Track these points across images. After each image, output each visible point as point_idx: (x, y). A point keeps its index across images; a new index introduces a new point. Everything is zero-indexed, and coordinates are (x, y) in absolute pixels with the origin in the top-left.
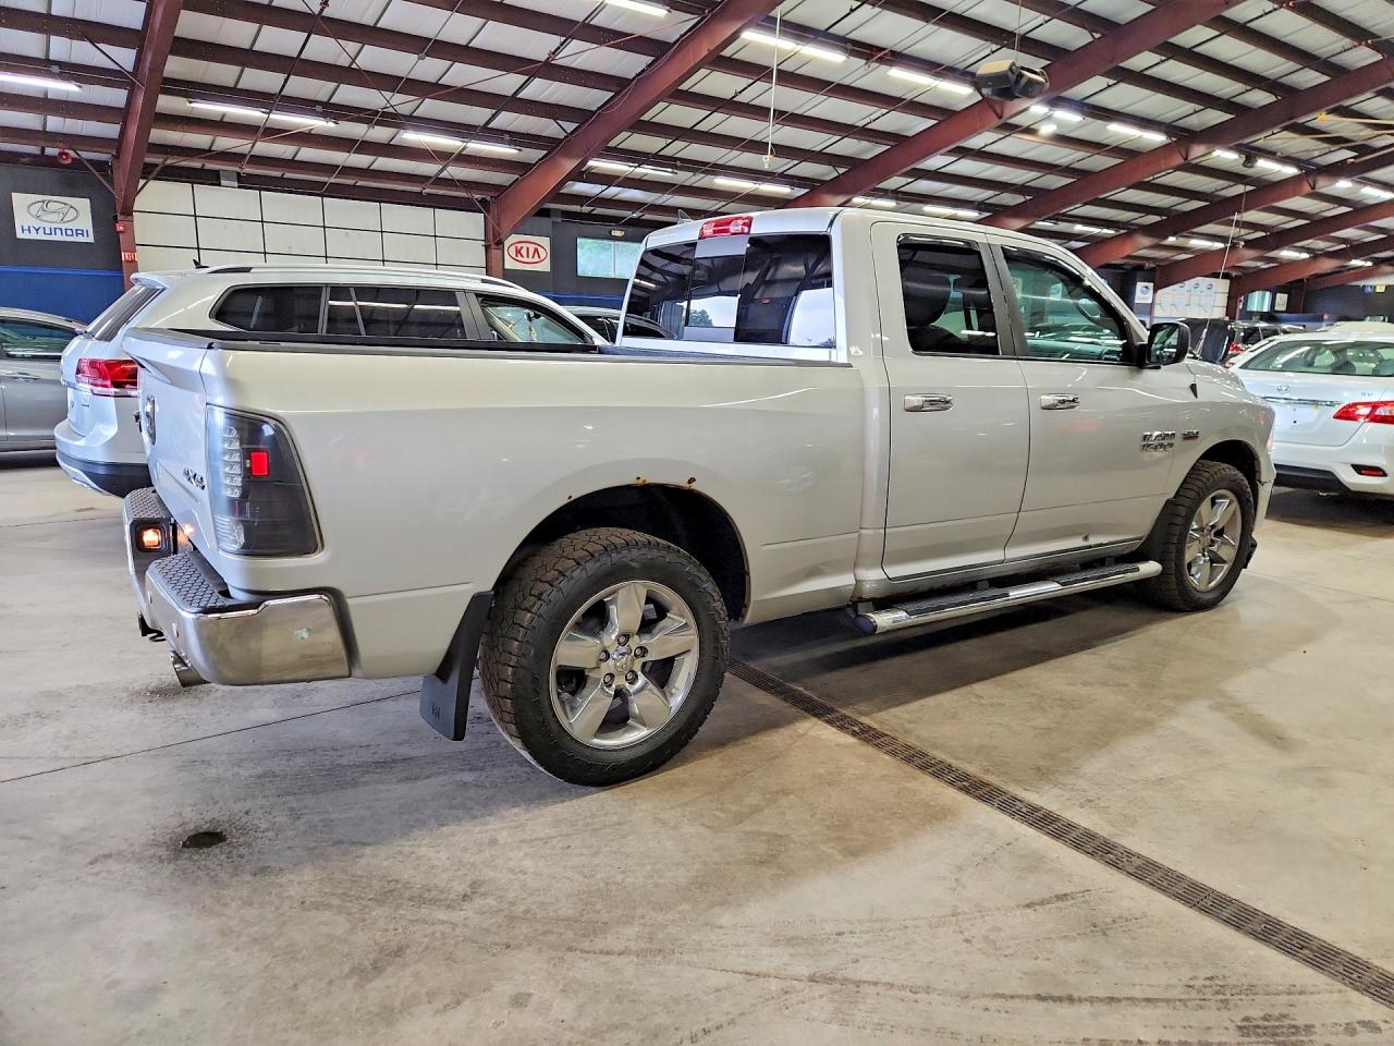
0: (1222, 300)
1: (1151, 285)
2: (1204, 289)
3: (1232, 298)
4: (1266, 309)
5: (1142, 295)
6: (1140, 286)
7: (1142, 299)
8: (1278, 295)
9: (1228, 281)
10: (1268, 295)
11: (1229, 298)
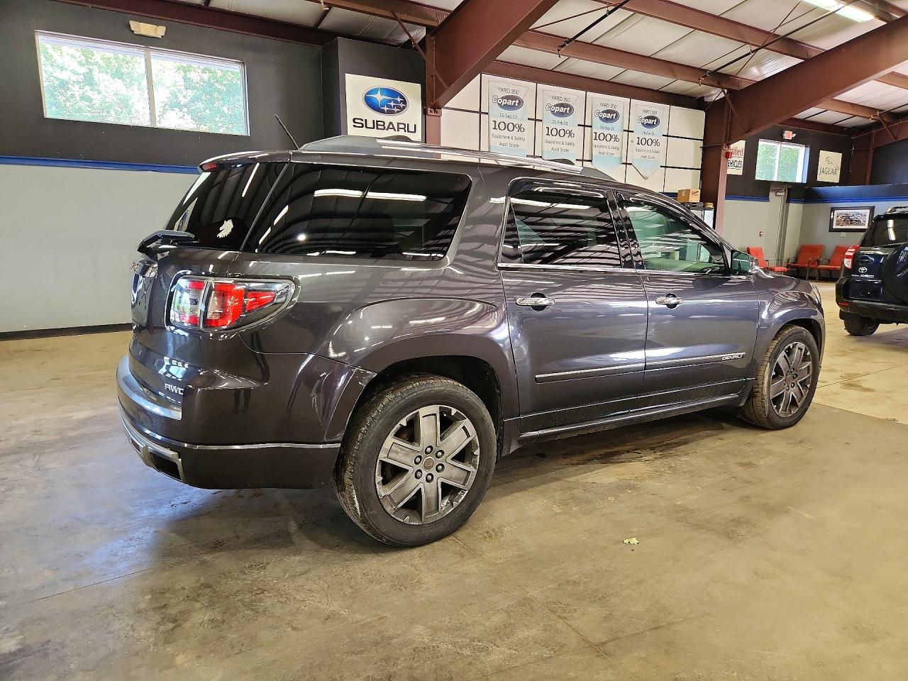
0: (691, 154)
1: (411, 91)
2: (636, 126)
3: (712, 151)
4: (800, 177)
5: (372, 116)
6: (356, 87)
7: (376, 125)
8: (823, 154)
9: (702, 114)
10: (802, 152)
11: (704, 149)
